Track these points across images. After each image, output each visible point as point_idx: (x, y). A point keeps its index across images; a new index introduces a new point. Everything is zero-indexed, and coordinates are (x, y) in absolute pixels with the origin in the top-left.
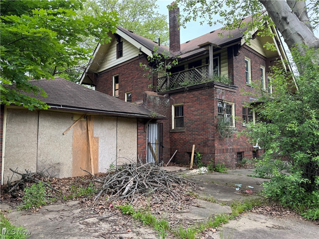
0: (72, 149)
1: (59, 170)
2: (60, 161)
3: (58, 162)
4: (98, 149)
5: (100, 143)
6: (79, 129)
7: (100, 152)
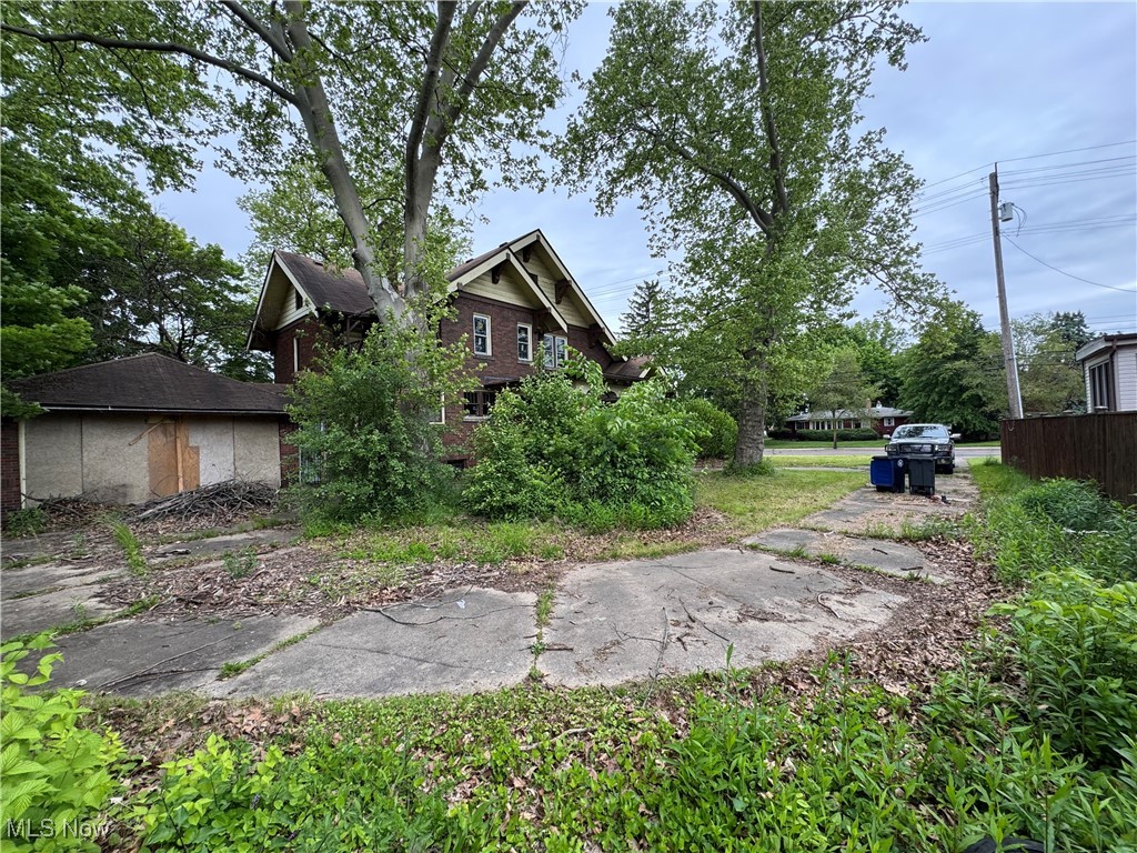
0: (149, 464)
1: (125, 495)
2: (126, 481)
3: (122, 483)
4: (198, 463)
5: (201, 454)
6: (161, 436)
7: (202, 466)
